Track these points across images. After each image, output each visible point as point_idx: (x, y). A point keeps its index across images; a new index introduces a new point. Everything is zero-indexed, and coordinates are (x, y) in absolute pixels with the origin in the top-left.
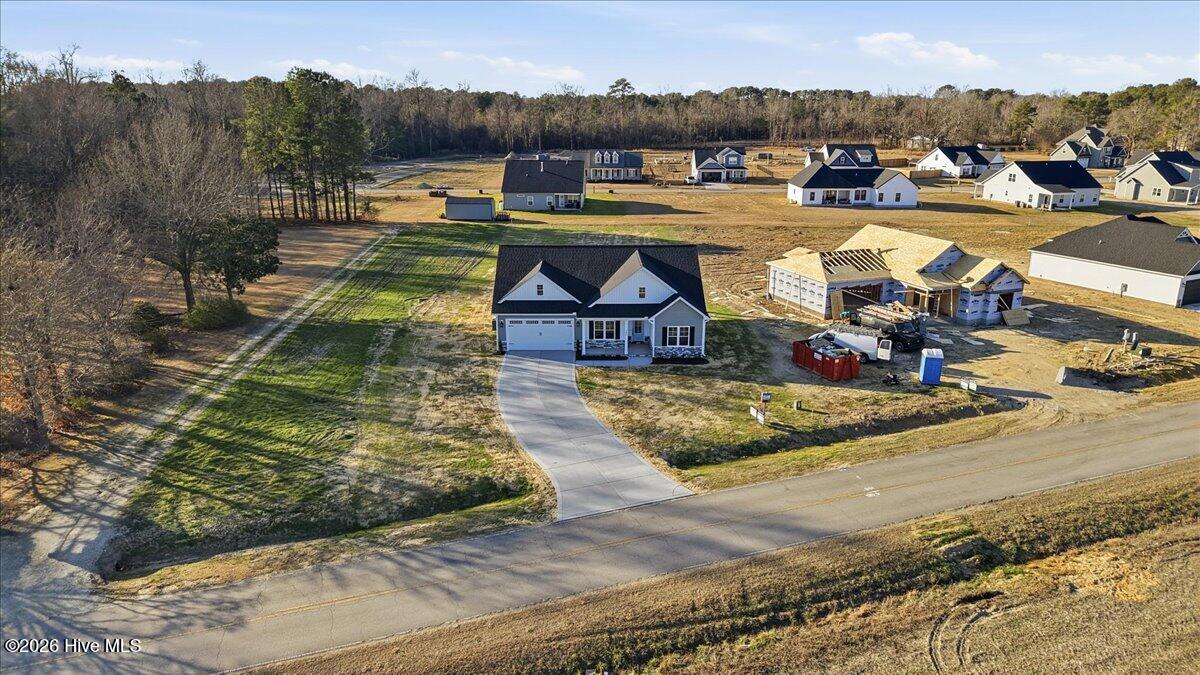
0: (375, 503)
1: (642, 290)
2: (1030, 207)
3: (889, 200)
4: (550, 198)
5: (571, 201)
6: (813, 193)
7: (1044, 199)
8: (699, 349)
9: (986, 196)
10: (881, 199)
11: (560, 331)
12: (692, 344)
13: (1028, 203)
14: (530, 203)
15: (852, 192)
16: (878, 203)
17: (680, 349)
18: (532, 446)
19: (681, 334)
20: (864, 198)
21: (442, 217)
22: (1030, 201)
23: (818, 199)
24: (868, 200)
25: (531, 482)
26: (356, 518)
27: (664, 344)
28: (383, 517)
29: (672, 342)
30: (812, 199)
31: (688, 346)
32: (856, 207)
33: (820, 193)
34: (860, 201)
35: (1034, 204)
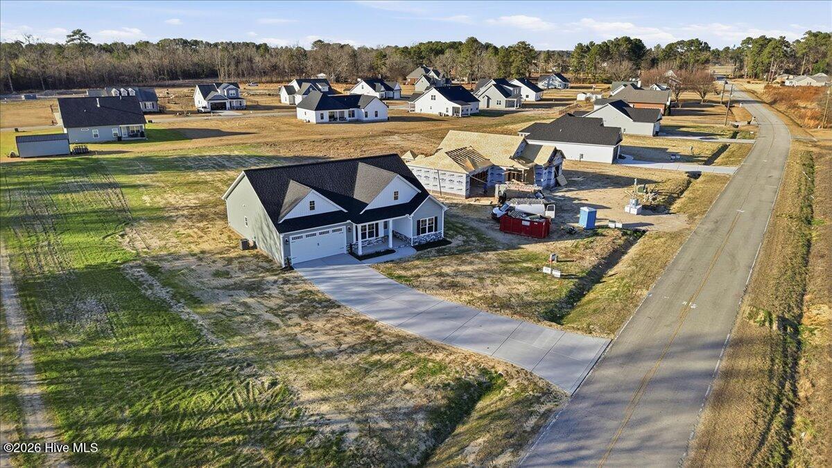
0: (403, 439)
1: (396, 193)
2: (447, 115)
3: (371, 116)
4: (115, 130)
5: (133, 132)
6: (322, 114)
7: (455, 110)
8: (440, 233)
9: (417, 110)
10: (366, 116)
11: (335, 238)
12: (436, 230)
13: (445, 113)
14: (96, 136)
15: (346, 112)
16: (365, 119)
17: (428, 236)
18: (452, 340)
19: (429, 224)
20: (353, 116)
21: (13, 156)
22: (447, 111)
23: (326, 118)
24: (356, 117)
25: (493, 370)
26: (404, 459)
27: (418, 234)
28: (423, 448)
29: (424, 231)
30: (322, 118)
31: (433, 232)
32: (350, 122)
33: (326, 113)
34: (352, 118)
35: (450, 113)
